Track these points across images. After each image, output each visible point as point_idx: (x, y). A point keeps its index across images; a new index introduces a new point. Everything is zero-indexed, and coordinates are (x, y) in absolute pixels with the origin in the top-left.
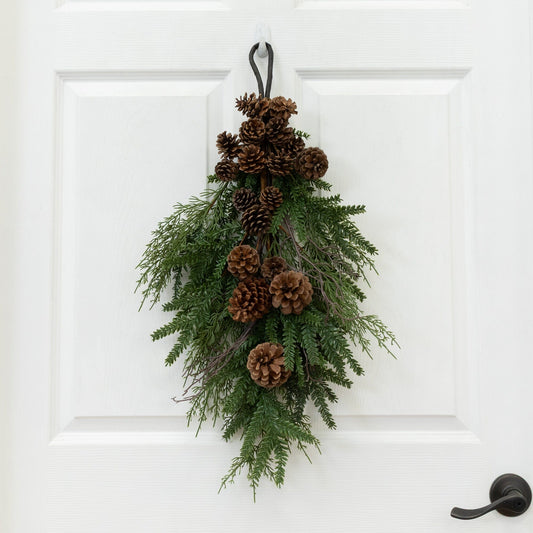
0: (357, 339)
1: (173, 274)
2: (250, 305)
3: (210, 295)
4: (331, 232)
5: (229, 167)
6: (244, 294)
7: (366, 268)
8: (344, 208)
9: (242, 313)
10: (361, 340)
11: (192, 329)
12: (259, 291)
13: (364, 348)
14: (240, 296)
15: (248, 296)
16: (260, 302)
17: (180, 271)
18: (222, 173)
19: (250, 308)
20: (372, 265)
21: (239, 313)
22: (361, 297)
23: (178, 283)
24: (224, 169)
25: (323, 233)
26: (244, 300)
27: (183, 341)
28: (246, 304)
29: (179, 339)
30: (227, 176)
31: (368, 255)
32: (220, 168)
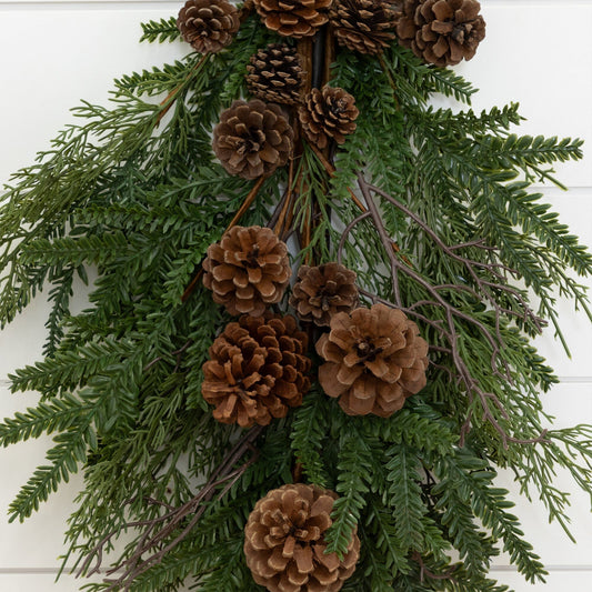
0: (534, 488)
1: (48, 286)
2: (262, 382)
3: (142, 348)
4: (476, 207)
5: (216, 14)
6: (248, 353)
7: (563, 305)
8: (526, 141)
9: (239, 402)
10: (546, 493)
11: (86, 431)
12: (284, 346)
13: (554, 512)
14: (239, 358)
15: (259, 360)
16: (287, 374)
17: (68, 281)
18: (199, 28)
19: (265, 389)
20: (579, 297)
21: (232, 400)
22: (546, 378)
23: (61, 311)
24: (206, 18)
25: (456, 208)
26: (247, 369)
27: (62, 458)
28: (256, 377)
29: (52, 454)
30: (210, 36)
31: (570, 272)
32: (195, 14)
